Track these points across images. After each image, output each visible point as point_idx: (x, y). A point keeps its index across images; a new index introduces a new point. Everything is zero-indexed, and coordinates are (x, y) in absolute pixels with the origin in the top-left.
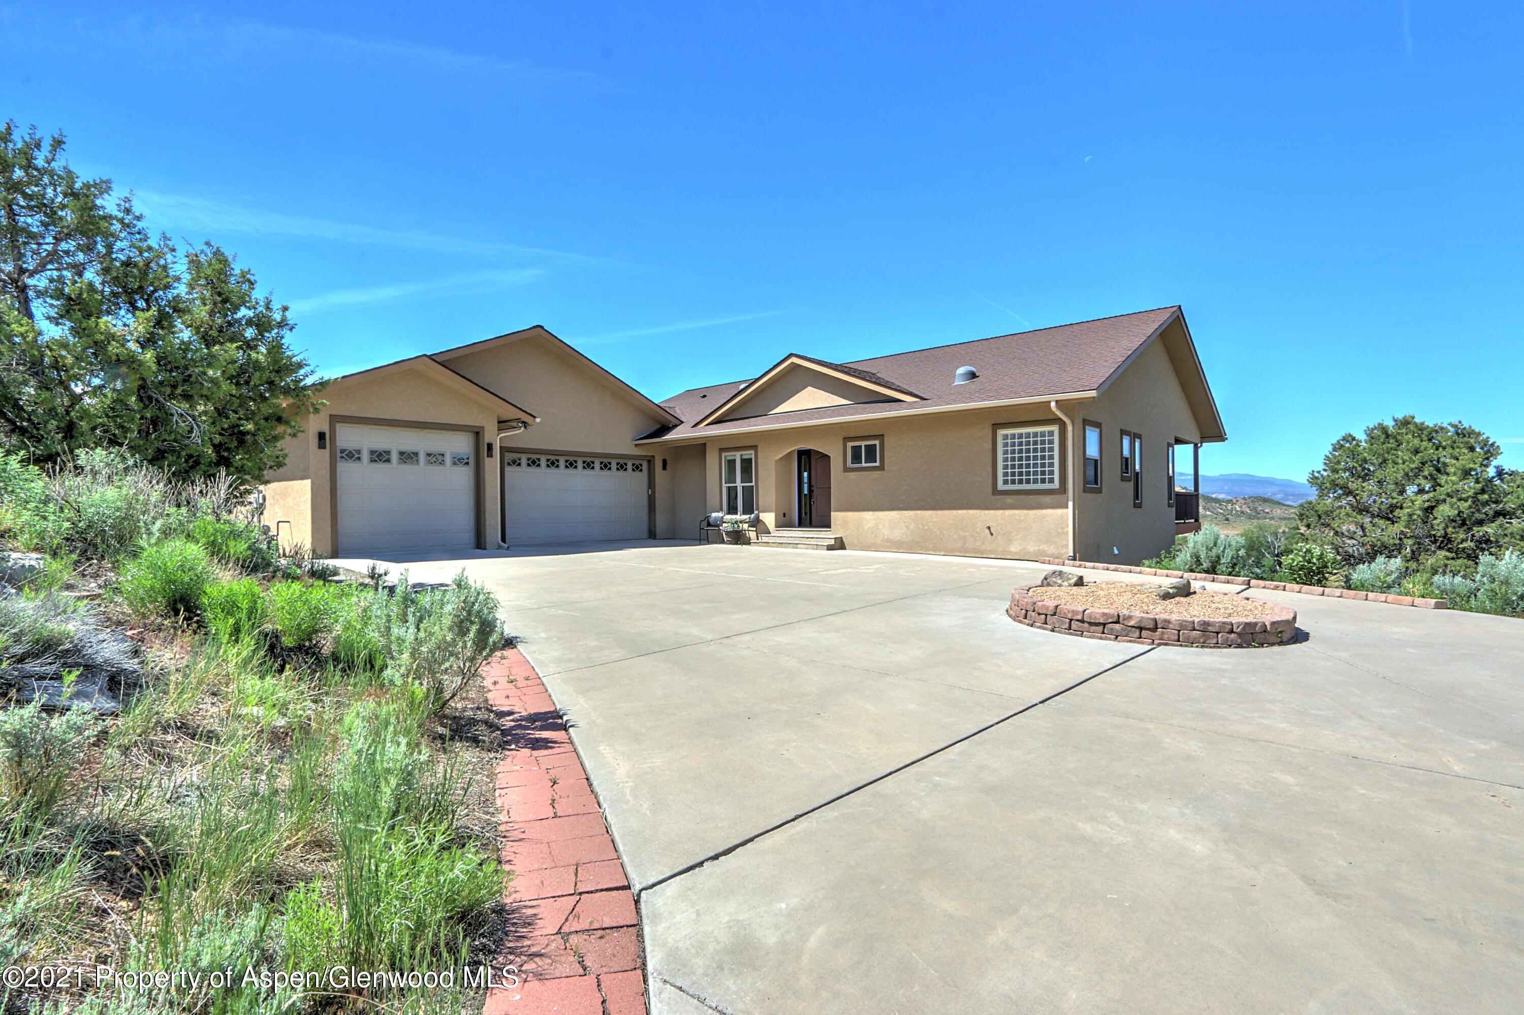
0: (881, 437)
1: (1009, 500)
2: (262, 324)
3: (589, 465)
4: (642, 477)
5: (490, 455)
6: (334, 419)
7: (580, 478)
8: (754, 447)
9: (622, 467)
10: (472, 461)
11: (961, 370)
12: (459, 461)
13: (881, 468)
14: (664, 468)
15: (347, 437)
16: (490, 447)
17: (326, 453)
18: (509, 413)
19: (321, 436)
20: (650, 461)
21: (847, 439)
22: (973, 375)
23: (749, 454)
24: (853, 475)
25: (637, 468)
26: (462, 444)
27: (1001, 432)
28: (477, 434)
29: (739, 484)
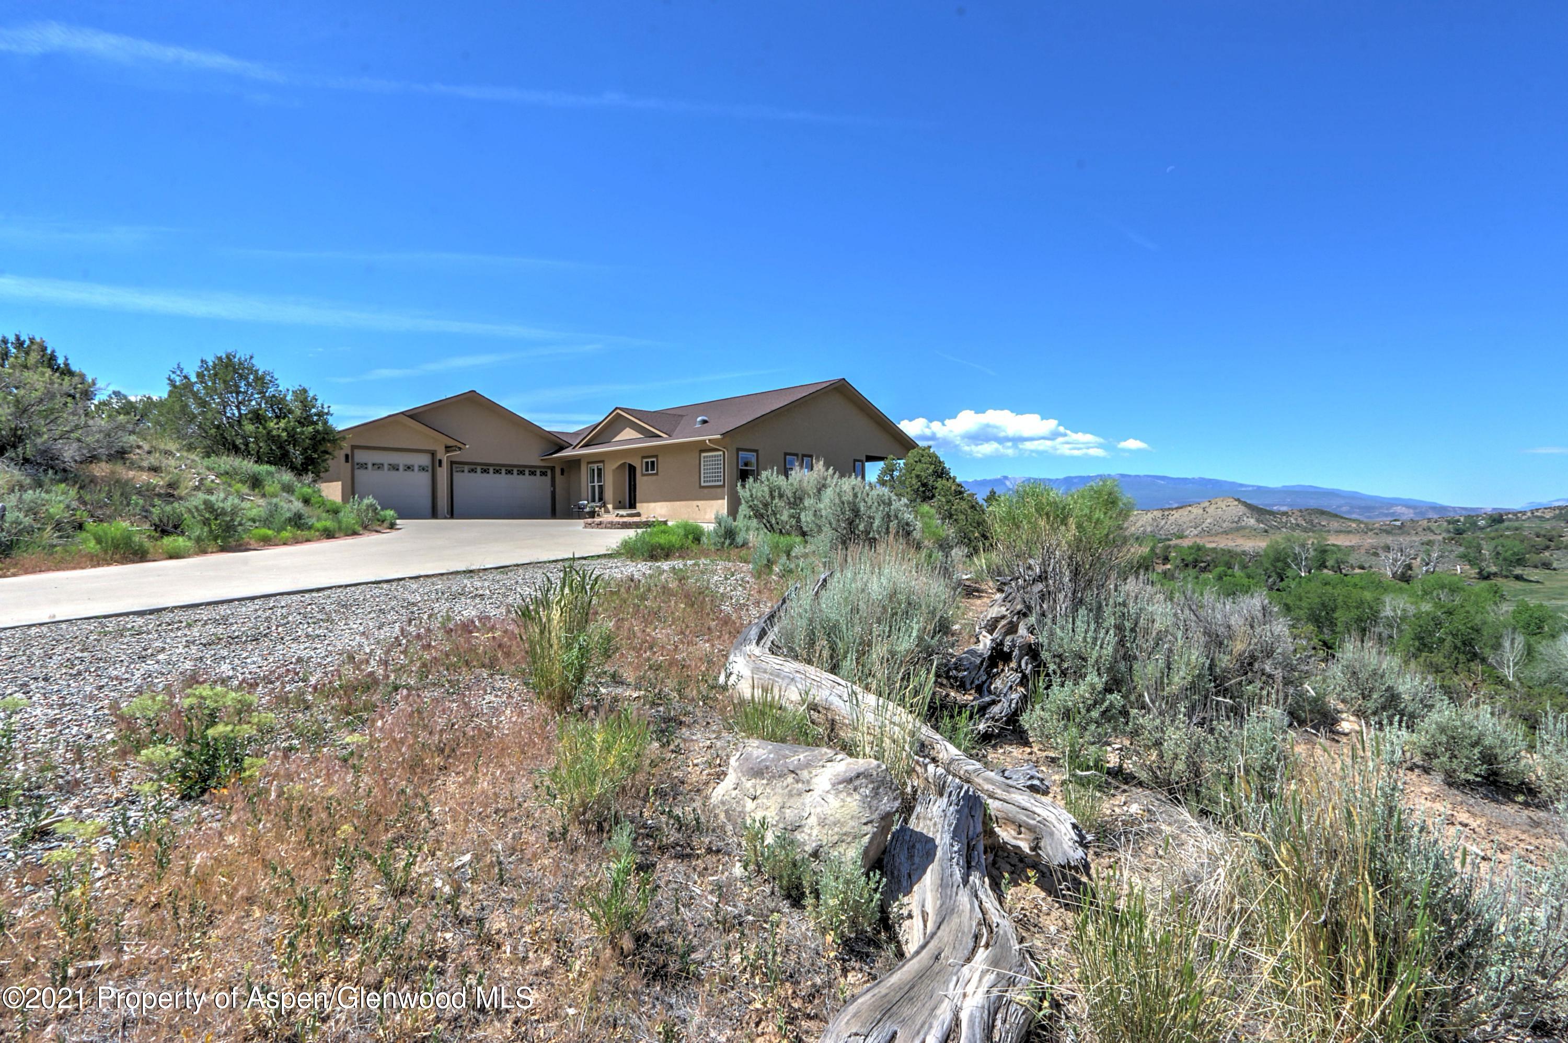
0: (656, 456)
1: (706, 491)
2: (320, 414)
3: (509, 472)
4: (548, 479)
5: (440, 465)
6: (354, 447)
7: (502, 480)
8: (602, 462)
9: (533, 473)
10: (430, 469)
11: (699, 419)
12: (423, 469)
13: (657, 474)
14: (562, 473)
15: (360, 456)
16: (440, 461)
17: (349, 465)
18: (451, 443)
19: (347, 456)
20: (553, 469)
21: (644, 457)
22: (705, 422)
23: (601, 466)
24: (645, 478)
25: (543, 474)
26: (425, 460)
27: (703, 454)
28: (433, 454)
29: (596, 484)
